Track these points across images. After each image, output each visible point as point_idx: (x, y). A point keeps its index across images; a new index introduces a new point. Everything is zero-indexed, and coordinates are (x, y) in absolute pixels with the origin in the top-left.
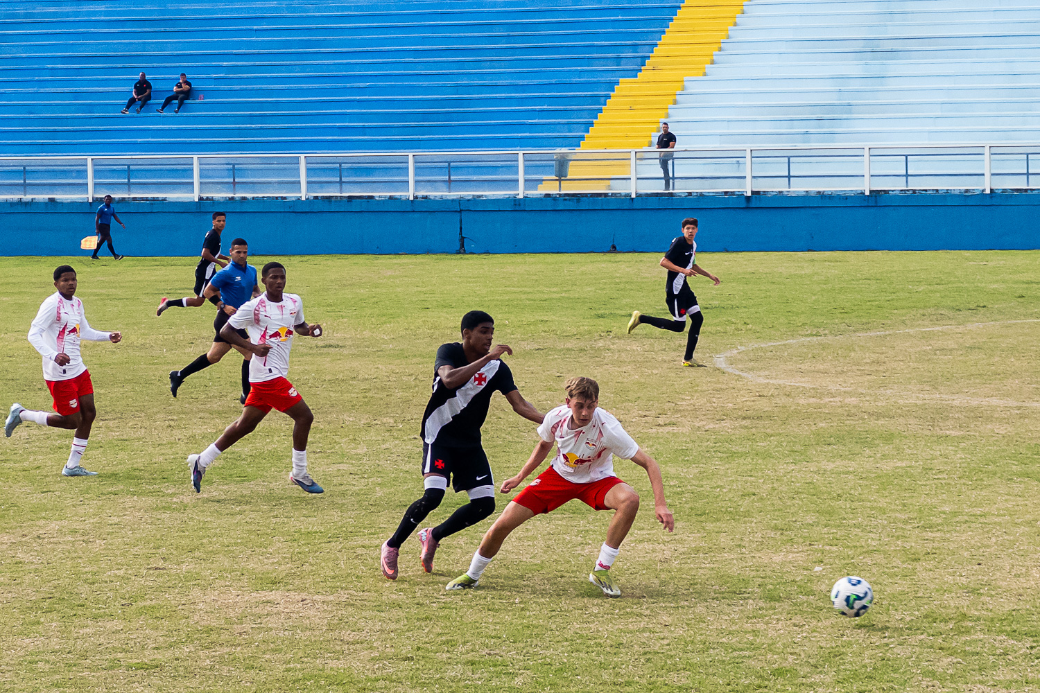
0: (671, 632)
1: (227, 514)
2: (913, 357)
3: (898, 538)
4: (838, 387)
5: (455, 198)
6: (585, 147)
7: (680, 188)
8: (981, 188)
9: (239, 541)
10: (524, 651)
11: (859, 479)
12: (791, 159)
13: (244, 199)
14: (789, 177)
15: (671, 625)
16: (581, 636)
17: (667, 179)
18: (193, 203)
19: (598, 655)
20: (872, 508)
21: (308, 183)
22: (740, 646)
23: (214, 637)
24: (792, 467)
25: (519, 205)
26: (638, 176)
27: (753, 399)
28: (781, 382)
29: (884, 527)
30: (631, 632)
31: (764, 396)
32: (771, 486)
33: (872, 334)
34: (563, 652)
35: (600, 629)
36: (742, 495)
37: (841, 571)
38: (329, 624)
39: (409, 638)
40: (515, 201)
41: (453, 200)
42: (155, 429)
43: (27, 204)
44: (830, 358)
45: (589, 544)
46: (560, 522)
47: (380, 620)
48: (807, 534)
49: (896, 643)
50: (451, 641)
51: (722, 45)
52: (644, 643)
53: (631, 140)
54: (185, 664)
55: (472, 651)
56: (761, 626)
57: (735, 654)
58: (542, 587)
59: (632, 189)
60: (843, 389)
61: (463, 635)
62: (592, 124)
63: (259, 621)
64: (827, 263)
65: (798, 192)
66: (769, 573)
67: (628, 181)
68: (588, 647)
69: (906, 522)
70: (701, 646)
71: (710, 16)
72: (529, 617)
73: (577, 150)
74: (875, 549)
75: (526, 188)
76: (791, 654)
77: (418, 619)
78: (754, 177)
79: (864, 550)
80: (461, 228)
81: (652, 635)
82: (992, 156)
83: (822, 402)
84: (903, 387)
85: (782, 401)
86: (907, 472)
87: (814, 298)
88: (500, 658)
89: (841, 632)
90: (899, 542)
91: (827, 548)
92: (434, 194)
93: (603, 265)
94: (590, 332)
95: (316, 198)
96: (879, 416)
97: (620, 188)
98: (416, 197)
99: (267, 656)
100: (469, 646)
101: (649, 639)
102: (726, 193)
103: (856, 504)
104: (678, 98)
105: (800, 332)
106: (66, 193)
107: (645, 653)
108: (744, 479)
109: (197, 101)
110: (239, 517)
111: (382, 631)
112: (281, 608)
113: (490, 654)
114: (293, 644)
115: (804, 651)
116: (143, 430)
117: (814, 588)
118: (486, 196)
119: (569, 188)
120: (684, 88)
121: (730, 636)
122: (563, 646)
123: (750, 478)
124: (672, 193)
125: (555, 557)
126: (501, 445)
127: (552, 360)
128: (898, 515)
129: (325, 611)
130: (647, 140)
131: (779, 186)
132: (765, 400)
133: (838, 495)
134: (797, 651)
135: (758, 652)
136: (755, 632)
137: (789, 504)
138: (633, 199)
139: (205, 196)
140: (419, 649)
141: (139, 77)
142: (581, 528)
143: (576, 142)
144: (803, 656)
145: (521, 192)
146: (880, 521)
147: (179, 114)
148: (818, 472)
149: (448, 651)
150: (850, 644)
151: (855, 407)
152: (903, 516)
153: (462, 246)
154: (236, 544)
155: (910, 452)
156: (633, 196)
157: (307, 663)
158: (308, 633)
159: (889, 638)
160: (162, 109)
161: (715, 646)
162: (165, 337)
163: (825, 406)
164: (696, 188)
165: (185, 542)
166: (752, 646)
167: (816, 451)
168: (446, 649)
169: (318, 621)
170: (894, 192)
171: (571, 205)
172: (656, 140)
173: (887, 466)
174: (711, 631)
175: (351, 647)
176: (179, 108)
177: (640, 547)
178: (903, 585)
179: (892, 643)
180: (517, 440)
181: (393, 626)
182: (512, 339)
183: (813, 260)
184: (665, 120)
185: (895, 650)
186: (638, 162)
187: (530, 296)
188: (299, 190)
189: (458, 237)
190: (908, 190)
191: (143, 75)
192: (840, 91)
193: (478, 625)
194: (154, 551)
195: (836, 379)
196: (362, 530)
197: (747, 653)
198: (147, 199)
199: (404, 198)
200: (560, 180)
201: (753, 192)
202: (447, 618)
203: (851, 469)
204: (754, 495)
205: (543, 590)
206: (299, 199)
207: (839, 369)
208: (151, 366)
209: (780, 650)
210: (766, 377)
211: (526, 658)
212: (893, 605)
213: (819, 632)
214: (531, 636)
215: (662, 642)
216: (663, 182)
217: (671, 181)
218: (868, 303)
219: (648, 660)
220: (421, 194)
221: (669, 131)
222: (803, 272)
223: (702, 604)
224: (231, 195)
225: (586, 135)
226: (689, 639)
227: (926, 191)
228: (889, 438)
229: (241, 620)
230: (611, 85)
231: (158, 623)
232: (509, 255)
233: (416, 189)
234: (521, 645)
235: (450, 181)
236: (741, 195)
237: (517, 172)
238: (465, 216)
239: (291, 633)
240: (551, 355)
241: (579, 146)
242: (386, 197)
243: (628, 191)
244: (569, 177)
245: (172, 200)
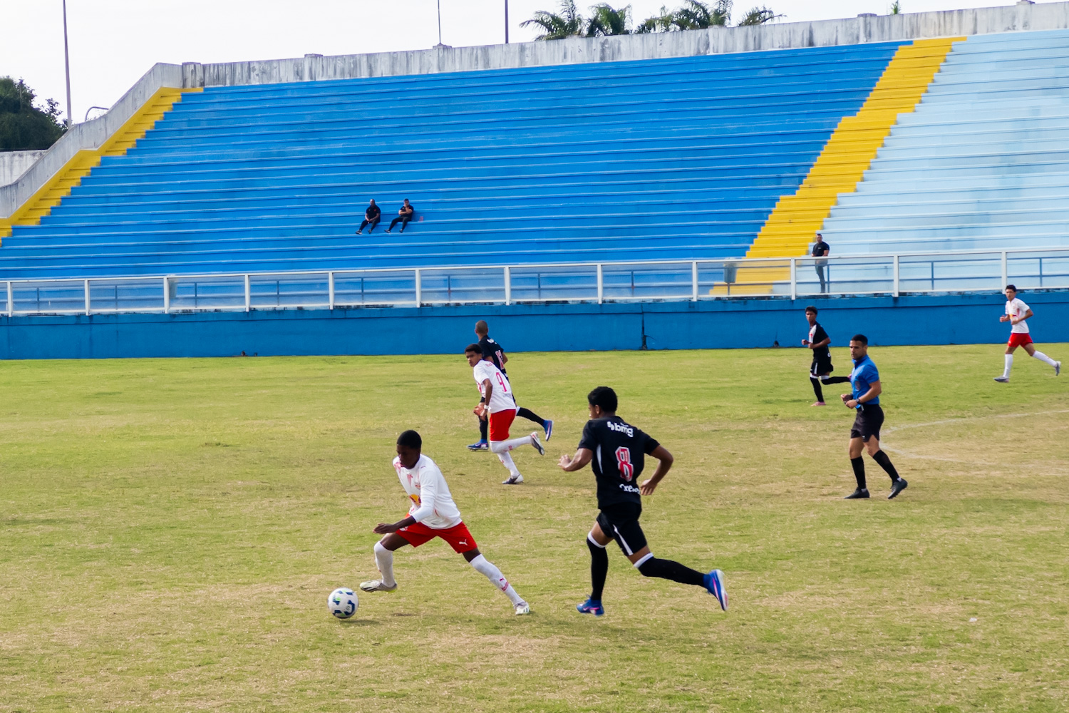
0: (843, 673)
1: (456, 571)
2: (1051, 436)
3: (1045, 594)
4: (984, 462)
5: (637, 301)
6: (750, 257)
7: (834, 291)
9: (466, 593)
10: (714, 688)
11: (1007, 542)
12: (935, 264)
13: (458, 305)
14: (933, 279)
15: (842, 667)
16: (763, 676)
17: (823, 283)
18: (414, 309)
19: (779, 691)
20: (1020, 568)
21: (512, 290)
22: (905, 686)
23: (450, 672)
24: (944, 531)
25: (694, 307)
26: (797, 281)
28: (930, 457)
29: (1032, 584)
30: (807, 673)
31: (916, 470)
32: (926, 547)
33: (1012, 415)
34: (748, 689)
35: (780, 670)
36: (901, 555)
37: (994, 622)
38: (545, 663)
39: (613, 675)
40: (690, 304)
41: (636, 304)
42: (392, 499)
43: (280, 312)
44: (975, 436)
45: (766, 597)
46: (740, 578)
47: (588, 661)
48: (962, 590)
49: (1049, 686)
50: (650, 678)
51: (872, 165)
52: (819, 682)
53: (790, 250)
54: (427, 693)
55: (669, 687)
56: (923, 669)
57: (902, 693)
58: (727, 634)
59: (792, 292)
60: (988, 464)
61: (660, 673)
62: (756, 236)
63: (486, 659)
64: (968, 355)
65: (941, 292)
66: (928, 623)
67: (789, 285)
68: (769, 685)
69: (1052, 580)
70: (870, 686)
72: (716, 659)
73: (743, 259)
74: (1025, 603)
75: (699, 293)
76: (953, 694)
77: (621, 660)
78: (901, 280)
79: (1015, 604)
80: (643, 328)
81: (826, 676)
83: (969, 475)
84: (1043, 461)
85: (934, 473)
86: (1051, 536)
87: (957, 385)
88: (693, 694)
89: (998, 676)
90: (1047, 598)
91: (980, 601)
92: (619, 298)
93: (768, 359)
94: (759, 416)
95: (518, 303)
96: (1022, 487)
97: (781, 292)
98: (604, 302)
99: (495, 689)
100: (665, 683)
101: (823, 678)
102: (876, 295)
103: (1004, 564)
104: (831, 211)
105: (946, 415)
106: (311, 302)
107: (820, 691)
108: (902, 541)
109: (419, 222)
110: (465, 573)
111: (591, 669)
112: (504, 648)
113: (684, 690)
114: (515, 678)
115: (964, 691)
116: (382, 500)
117: (971, 636)
118: (664, 300)
119: (737, 292)
120: (837, 203)
121: (896, 677)
122: (747, 684)
123: (907, 541)
124: (827, 296)
125: (737, 608)
126: (685, 513)
127: (727, 440)
128: (1046, 574)
129: (541, 652)
130: (804, 250)
131: (925, 288)
132: (917, 473)
133: (989, 556)
134: (958, 692)
135: (922, 692)
136: (918, 675)
137: (944, 563)
138: (793, 301)
139: (425, 302)
140: (622, 684)
141: (369, 203)
142: (759, 583)
143: (741, 252)
144: (963, 696)
145: (695, 296)
146: (1028, 579)
147: (403, 233)
148: (968, 536)
149: (648, 687)
150: (1006, 686)
151: (1000, 479)
152: (1050, 575)
153: (644, 343)
154: (464, 595)
155: (1052, 518)
156: (793, 298)
157: (528, 695)
158: (528, 670)
159: (1042, 681)
160: (390, 229)
161: (883, 686)
162: (397, 422)
163: (972, 478)
164: (849, 290)
165: (421, 593)
166: (918, 687)
167: (966, 517)
168: (646, 684)
169: (535, 660)
170: (1029, 292)
171: (738, 307)
172: (811, 249)
173: (1032, 531)
174: (879, 672)
175: (565, 682)
176: (403, 228)
177: (811, 599)
178: (1052, 636)
179: (1045, 686)
180: (700, 508)
181: (599, 665)
182: (691, 422)
183: (955, 353)
184: (819, 232)
185: (1048, 692)
186: (798, 269)
187: (705, 386)
188: (504, 297)
189: (640, 335)
190: (1042, 289)
191: (374, 201)
192: (978, 202)
193: (672, 665)
194: (397, 601)
195: (981, 455)
196: (569, 584)
197: (913, 693)
198: (377, 306)
199: (593, 302)
200: (729, 286)
201: (900, 294)
202: (645, 659)
203: (999, 533)
204: (911, 555)
205: (728, 636)
206: (504, 304)
207: (984, 446)
208: (385, 447)
209: (943, 691)
210: (918, 453)
211: (716, 693)
212: (1044, 653)
213: (977, 676)
214: (719, 675)
215: (835, 681)
216: (819, 286)
217: (826, 285)
218: (1008, 389)
219: (824, 697)
220: (609, 298)
221: (823, 240)
222: (947, 363)
223: (869, 650)
224: (447, 302)
225: (751, 246)
226: (859, 679)
227: (1059, 289)
228: (1032, 505)
229: (471, 659)
230: (773, 202)
231: (403, 659)
232: (685, 351)
233: (604, 295)
234: (711, 683)
235: (633, 287)
236: (889, 296)
237: (691, 280)
238: (647, 317)
239: (513, 670)
240: (726, 435)
241: (745, 256)
242: (578, 301)
243: (788, 295)
244: (737, 282)
245: (398, 307)
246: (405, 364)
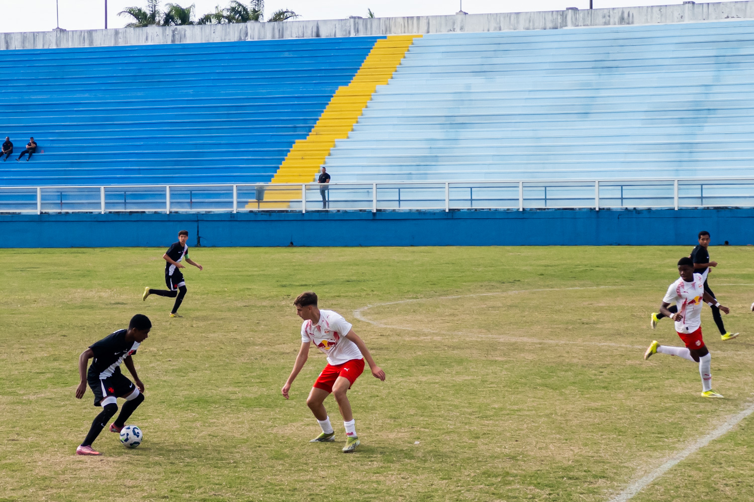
0: (327, 482)
1: (56, 407)
2: (475, 312)
3: (466, 424)
4: (429, 330)
5: (194, 213)
6: (274, 183)
7: (332, 208)
8: (517, 208)
9: (63, 423)
10: (237, 493)
11: (442, 387)
12: (401, 189)
13: (67, 213)
14: (399, 201)
15: (326, 477)
16: (271, 484)
17: (325, 202)
18: (36, 216)
19: (282, 495)
20: (450, 405)
21: (106, 203)
22: (369, 491)
23: (47, 482)
24: (401, 379)
25: (234, 217)
26: (307, 200)
27: (377, 337)
28: (394, 327)
29: (457, 417)
30: (302, 482)
31: (383, 335)
32: (388, 391)
33: (450, 297)
35: (283, 480)
36: (371, 397)
37: (430, 444)
38: (117, 475)
39: (166, 484)
40: (231, 214)
41: (193, 214)
42: (13, 354)
44: (424, 312)
45: (276, 427)
46: (259, 413)
47: (148, 473)
48: (410, 421)
49: (465, 490)
50: (191, 486)
51: (359, 120)
52: (309, 489)
53: (302, 178)
54: (30, 499)
55: (204, 493)
56: (382, 478)
57: (366, 496)
58: (248, 453)
59: (303, 208)
60: (432, 331)
61: (199, 482)
62: (278, 168)
63: (75, 473)
64: (422, 254)
65: (405, 210)
66: (387, 445)
67: (301, 203)
68: (275, 490)
69: (471, 414)
70: (345, 491)
71: (351, 102)
72: (239, 471)
73: (270, 184)
74: (452, 430)
75: (238, 207)
76: (401, 496)
77: (172, 473)
78: (378, 201)
79: (445, 431)
80: (198, 231)
81: (315, 484)
82: (524, 188)
83: (419, 339)
84: (469, 330)
85: (395, 338)
86: (471, 383)
87: (414, 275)
88: (221, 498)
89: (431, 483)
90: (467, 427)
91: (423, 429)
92: (181, 210)
93: (285, 255)
94: (277, 296)
95: (110, 212)
96: (454, 348)
97: (295, 207)
98: (171, 212)
99: (80, 495)
100: (202, 490)
101: (313, 486)
102: (361, 210)
103: (440, 403)
104: (331, 152)
105: (406, 296)
107: (310, 495)
108: (372, 386)
109: (40, 154)
110: (63, 408)
111: (149, 480)
112: (88, 465)
113: (215, 495)
114: (95, 487)
115: (408, 494)
116: (6, 355)
117: (414, 454)
118: (213, 212)
119: (264, 207)
120: (335, 146)
121: (363, 484)
122: (260, 490)
123: (375, 386)
124: (327, 210)
125: (255, 434)
126: (222, 365)
127: (254, 313)
128: (466, 410)
129: (114, 467)
130: (312, 178)
131: (394, 206)
132: (384, 338)
133: (430, 397)
134: (404, 494)
135: (380, 495)
136: (378, 482)
137: (399, 402)
138: (303, 214)
139: (44, 211)
140: (172, 491)
141: (5, 139)
142: (272, 417)
143: (268, 179)
144: (407, 498)
145: (235, 209)
146: (455, 413)
147: (29, 162)
148: (416, 383)
149: (189, 493)
150: (437, 490)
151: (439, 342)
152: (469, 410)
153: (199, 242)
154: (61, 425)
155: (472, 370)
156: (304, 212)
158: (104, 481)
159: (461, 486)
160: (20, 158)
161: (354, 490)
162: (19, 297)
163: (421, 342)
164: (343, 207)
165: (30, 424)
166: (377, 491)
167: (416, 369)
168: (188, 491)
169: (110, 473)
170: (464, 210)
171: (266, 218)
172: (318, 178)
173: (459, 379)
174: (351, 481)
175: (131, 489)
176: (29, 158)
177: (307, 428)
178: (469, 453)
179: (463, 490)
180: (232, 362)
181: (156, 477)
182: (229, 299)
183: (414, 252)
184: (324, 166)
185: (465, 494)
186: (307, 191)
187: (240, 274)
188: (100, 208)
189: (196, 237)
190: (472, 209)
191: (8, 138)
192: (431, 148)
193: (208, 476)
194: (12, 429)
195: (428, 325)
196: (137, 417)
197: (373, 495)
198: (9, 213)
199: (163, 213)
200: (259, 202)
201: (377, 210)
202: (188, 472)
203: (437, 381)
204: (378, 396)
205: (248, 455)
206: (100, 213)
207: (430, 319)
208: (11, 315)
209: (394, 494)
210: (385, 324)
211: (237, 497)
212: (463, 466)
213: (417, 483)
214: (240, 484)
215: (321, 488)
216: (322, 203)
217: (327, 203)
218: (448, 278)
219: (312, 499)
220: (174, 210)
221: (326, 172)
222: (408, 259)
223: (346, 465)
224: (59, 211)
225: (275, 174)
226: (337, 486)
227: (483, 209)
228: (460, 362)
229: (64, 473)
230: (290, 144)
231: (14, 474)
232: (227, 248)
233: (171, 207)
234: (234, 489)
235: (191, 202)
236: (370, 212)
237: (232, 197)
238: (200, 224)
239: (94, 480)
240: (253, 310)
241: (271, 181)
242: (152, 212)
243: (300, 209)
244: (264, 200)
245: (24, 214)
246: (27, 255)
